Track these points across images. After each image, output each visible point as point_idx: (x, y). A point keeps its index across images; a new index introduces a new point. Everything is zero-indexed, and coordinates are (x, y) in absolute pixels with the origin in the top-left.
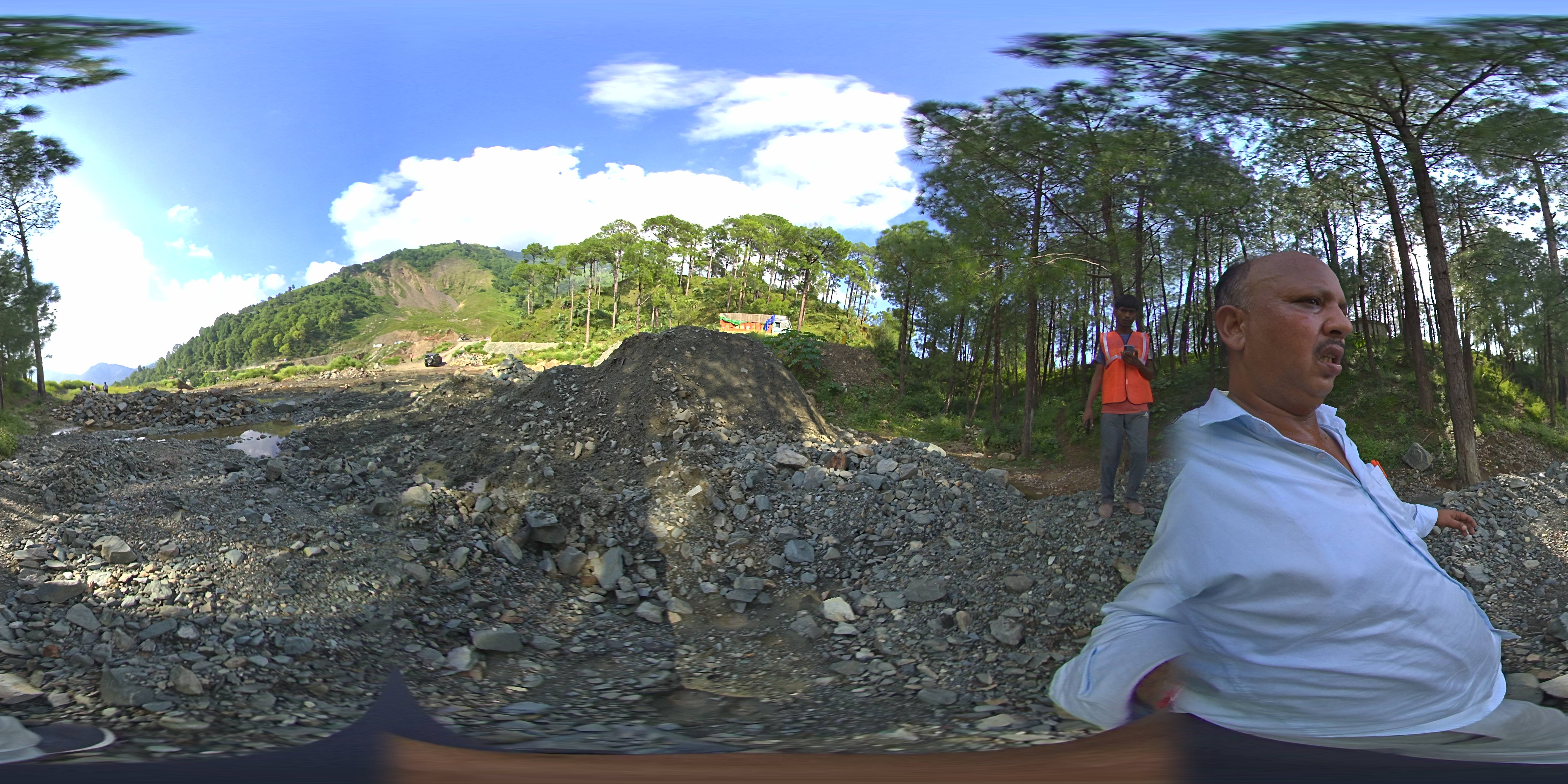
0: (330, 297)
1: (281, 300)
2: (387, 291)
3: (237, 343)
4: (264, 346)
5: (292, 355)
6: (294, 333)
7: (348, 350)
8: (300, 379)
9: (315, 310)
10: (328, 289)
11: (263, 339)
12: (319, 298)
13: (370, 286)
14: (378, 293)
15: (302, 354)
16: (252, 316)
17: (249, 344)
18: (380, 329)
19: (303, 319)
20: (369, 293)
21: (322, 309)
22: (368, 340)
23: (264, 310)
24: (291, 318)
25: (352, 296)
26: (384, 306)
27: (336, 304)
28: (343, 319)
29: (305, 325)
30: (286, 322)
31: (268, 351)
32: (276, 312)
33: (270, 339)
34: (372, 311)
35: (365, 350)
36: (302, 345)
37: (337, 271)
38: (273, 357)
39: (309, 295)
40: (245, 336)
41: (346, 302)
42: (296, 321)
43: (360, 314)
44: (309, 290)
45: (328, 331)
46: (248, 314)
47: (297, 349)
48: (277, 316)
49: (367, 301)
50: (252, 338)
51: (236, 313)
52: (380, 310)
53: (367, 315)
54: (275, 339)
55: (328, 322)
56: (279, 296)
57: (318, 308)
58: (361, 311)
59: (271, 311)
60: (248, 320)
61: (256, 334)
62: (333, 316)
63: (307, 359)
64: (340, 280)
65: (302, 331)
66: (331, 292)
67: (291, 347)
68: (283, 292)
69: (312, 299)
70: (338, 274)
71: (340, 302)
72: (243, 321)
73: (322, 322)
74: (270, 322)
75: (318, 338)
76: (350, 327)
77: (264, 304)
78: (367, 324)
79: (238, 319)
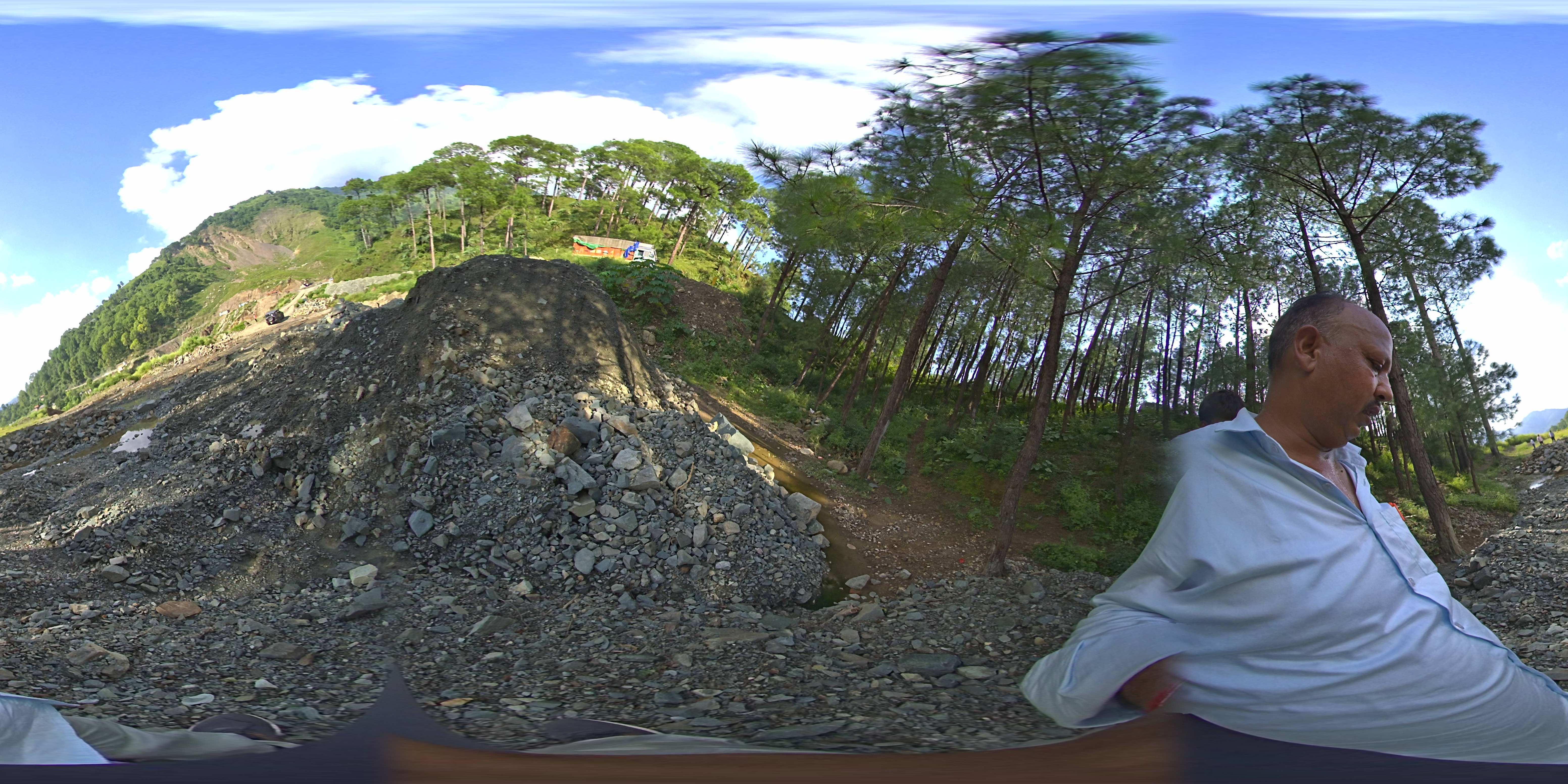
0: (161, 281)
1: (115, 300)
2: (215, 258)
3: (88, 354)
4: (115, 348)
5: (144, 348)
6: (138, 327)
7: (196, 326)
8: (157, 371)
9: (151, 299)
10: (155, 275)
11: (111, 342)
12: (151, 286)
13: (196, 259)
14: (207, 263)
15: (153, 344)
16: (93, 324)
17: (100, 351)
18: (221, 296)
19: (142, 311)
20: (198, 266)
21: (158, 295)
22: (212, 310)
23: (103, 314)
24: (131, 314)
25: (182, 274)
26: (217, 273)
27: (169, 286)
28: (181, 298)
29: (146, 316)
30: (127, 320)
31: (120, 352)
32: (114, 313)
33: (118, 341)
34: (207, 282)
35: (212, 321)
36: (150, 336)
37: (158, 255)
38: (126, 356)
39: (140, 287)
40: (93, 345)
41: (178, 282)
42: (136, 315)
43: (197, 288)
44: (138, 282)
45: (171, 314)
46: (89, 323)
47: (147, 340)
48: (117, 316)
49: (198, 274)
50: (101, 345)
51: (77, 326)
52: (215, 278)
53: (204, 287)
54: (123, 339)
55: (167, 306)
56: (112, 297)
57: (153, 295)
58: (196, 285)
59: (109, 313)
60: (91, 330)
61: (103, 340)
62: (171, 299)
63: (160, 347)
64: (164, 262)
65: (146, 323)
66: (160, 276)
67: (140, 341)
68: (114, 292)
69: (145, 289)
70: (160, 258)
71: (172, 283)
72: (86, 332)
73: (161, 308)
74: (112, 324)
75: (163, 324)
76: (191, 303)
77: (100, 309)
78: (207, 296)
79: (81, 331)
